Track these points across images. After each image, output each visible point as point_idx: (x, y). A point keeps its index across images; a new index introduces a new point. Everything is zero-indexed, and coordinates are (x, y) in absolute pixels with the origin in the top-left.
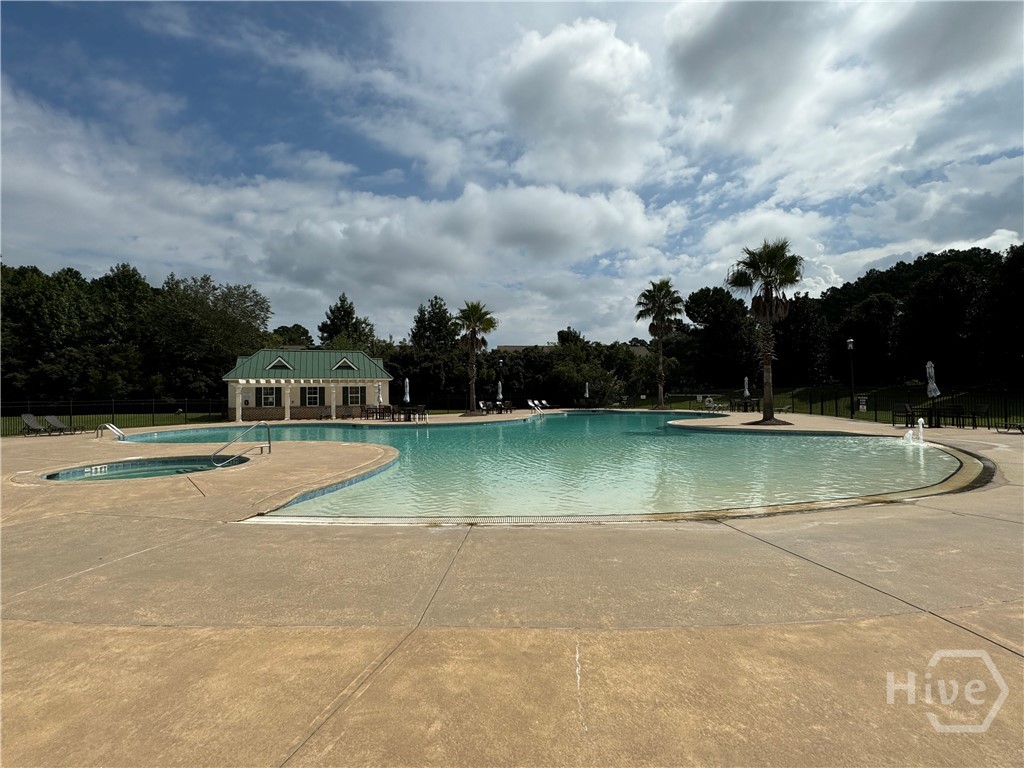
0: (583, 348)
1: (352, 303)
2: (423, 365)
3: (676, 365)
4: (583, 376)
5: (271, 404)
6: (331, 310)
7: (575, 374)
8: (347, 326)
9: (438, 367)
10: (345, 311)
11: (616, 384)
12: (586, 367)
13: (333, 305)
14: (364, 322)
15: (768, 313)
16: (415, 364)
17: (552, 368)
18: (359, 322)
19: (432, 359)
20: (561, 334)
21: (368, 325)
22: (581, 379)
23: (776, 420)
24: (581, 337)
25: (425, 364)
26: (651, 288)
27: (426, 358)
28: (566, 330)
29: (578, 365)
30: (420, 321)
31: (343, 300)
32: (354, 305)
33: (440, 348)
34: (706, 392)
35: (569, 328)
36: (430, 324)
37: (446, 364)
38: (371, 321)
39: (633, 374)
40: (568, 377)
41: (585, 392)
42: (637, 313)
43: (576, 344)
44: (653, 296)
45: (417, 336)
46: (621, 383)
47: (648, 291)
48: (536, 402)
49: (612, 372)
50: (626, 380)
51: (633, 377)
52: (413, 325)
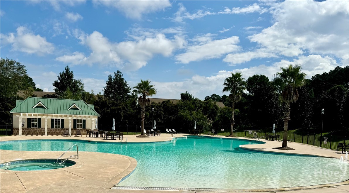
0: (193, 103)
1: (72, 72)
2: (112, 108)
3: (238, 113)
4: (193, 118)
5: (36, 126)
6: (60, 75)
7: (189, 117)
8: (69, 83)
9: (120, 109)
10: (69, 76)
11: (208, 122)
12: (194, 113)
13: (62, 72)
14: (79, 82)
15: (288, 98)
16: (108, 107)
17: (178, 113)
18: (76, 82)
19: (116, 105)
20: (182, 95)
21: (80, 84)
22: (192, 119)
23: (288, 147)
24: (192, 97)
25: (113, 108)
26: (231, 76)
27: (113, 104)
28: (185, 93)
29: (191, 112)
30: (109, 83)
31: (67, 69)
32: (73, 73)
33: (120, 100)
34: (253, 129)
35: (186, 92)
36: (114, 86)
37: (124, 108)
38: (82, 82)
39: (217, 117)
40: (186, 118)
41: (194, 126)
42: (223, 88)
43: (190, 101)
44: (232, 81)
45: (107, 92)
46: (211, 121)
47: (229, 78)
48: (170, 130)
49: (207, 116)
50: (213, 120)
51: (217, 119)
52: (105, 85)
